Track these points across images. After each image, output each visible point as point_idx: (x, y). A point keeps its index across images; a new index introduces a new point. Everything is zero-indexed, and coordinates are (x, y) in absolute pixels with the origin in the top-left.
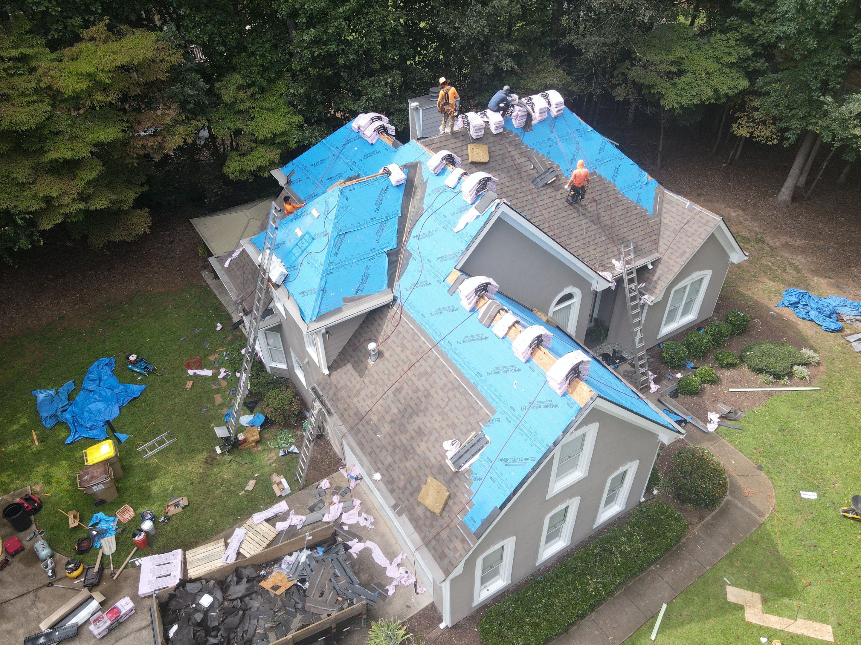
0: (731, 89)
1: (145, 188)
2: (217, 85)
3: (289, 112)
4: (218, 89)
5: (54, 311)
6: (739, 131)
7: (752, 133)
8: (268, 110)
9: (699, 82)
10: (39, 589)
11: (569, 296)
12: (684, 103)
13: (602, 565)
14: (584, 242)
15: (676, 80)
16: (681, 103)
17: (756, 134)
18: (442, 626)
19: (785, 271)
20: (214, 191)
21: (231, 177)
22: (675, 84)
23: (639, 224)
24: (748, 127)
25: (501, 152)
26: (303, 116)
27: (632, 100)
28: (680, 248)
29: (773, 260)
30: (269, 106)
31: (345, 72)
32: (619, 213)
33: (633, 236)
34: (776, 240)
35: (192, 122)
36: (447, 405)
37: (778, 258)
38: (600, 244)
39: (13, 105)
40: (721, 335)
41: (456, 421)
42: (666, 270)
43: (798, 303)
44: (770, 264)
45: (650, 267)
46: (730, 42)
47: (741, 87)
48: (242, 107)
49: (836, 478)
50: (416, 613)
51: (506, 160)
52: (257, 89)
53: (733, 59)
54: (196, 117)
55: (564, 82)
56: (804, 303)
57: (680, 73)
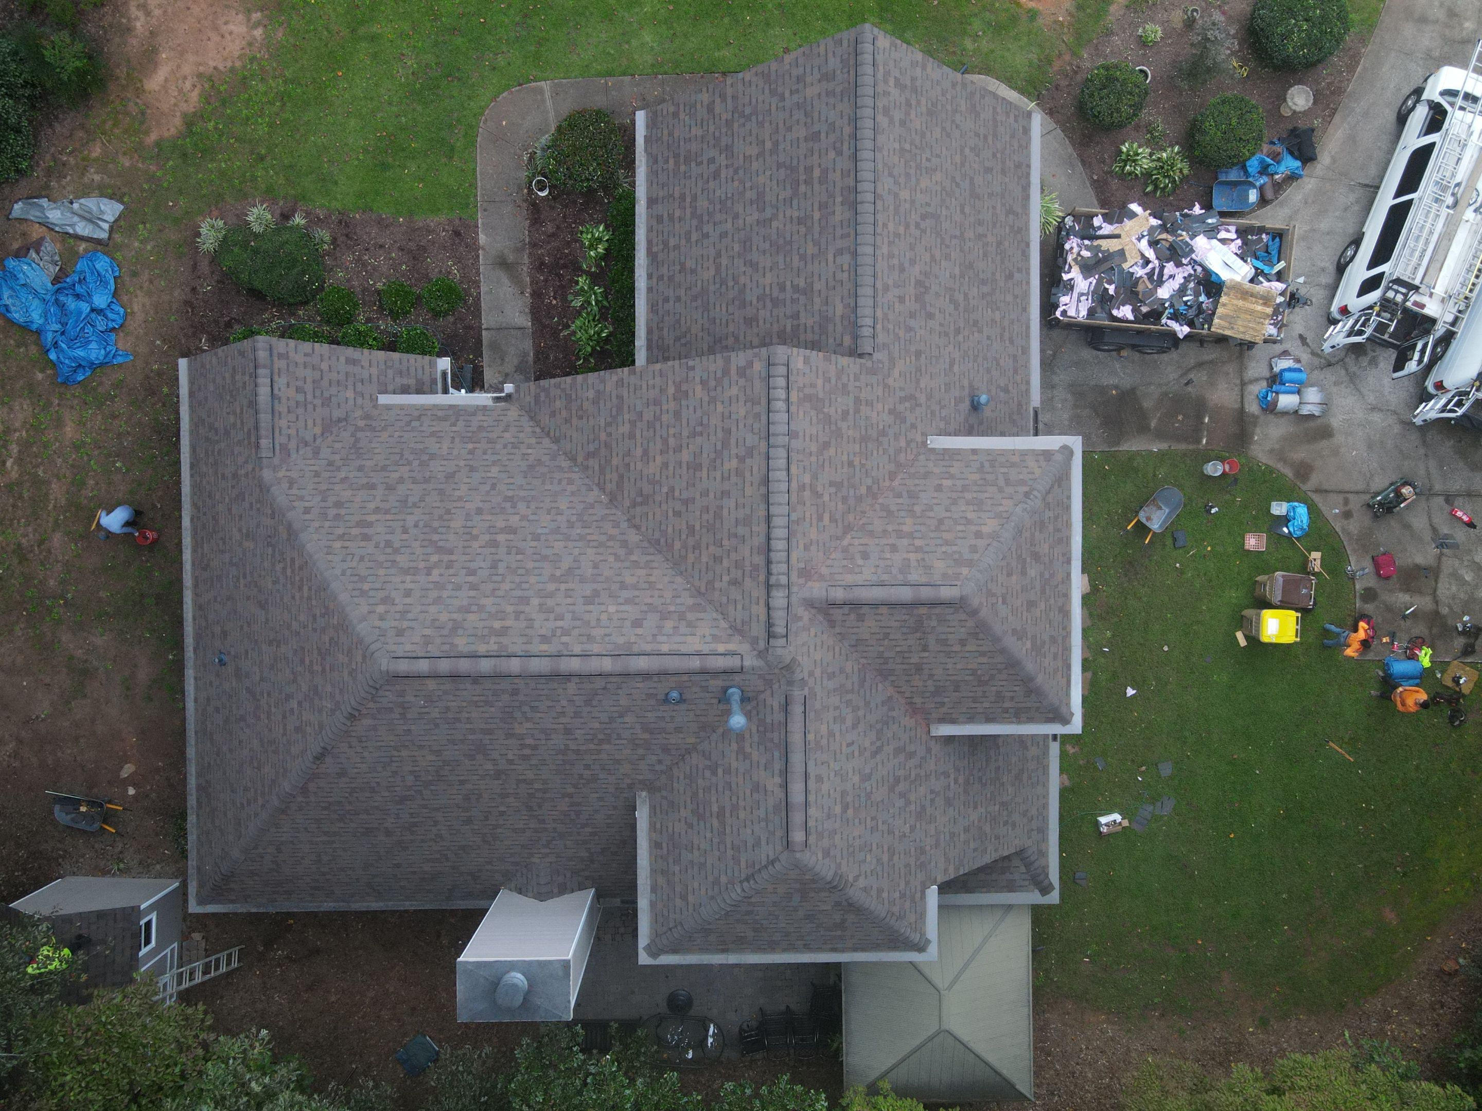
23: (376, 445)
28: (347, 373)
32: (405, 468)
33: (407, 434)
38: (484, 440)
42: (390, 373)
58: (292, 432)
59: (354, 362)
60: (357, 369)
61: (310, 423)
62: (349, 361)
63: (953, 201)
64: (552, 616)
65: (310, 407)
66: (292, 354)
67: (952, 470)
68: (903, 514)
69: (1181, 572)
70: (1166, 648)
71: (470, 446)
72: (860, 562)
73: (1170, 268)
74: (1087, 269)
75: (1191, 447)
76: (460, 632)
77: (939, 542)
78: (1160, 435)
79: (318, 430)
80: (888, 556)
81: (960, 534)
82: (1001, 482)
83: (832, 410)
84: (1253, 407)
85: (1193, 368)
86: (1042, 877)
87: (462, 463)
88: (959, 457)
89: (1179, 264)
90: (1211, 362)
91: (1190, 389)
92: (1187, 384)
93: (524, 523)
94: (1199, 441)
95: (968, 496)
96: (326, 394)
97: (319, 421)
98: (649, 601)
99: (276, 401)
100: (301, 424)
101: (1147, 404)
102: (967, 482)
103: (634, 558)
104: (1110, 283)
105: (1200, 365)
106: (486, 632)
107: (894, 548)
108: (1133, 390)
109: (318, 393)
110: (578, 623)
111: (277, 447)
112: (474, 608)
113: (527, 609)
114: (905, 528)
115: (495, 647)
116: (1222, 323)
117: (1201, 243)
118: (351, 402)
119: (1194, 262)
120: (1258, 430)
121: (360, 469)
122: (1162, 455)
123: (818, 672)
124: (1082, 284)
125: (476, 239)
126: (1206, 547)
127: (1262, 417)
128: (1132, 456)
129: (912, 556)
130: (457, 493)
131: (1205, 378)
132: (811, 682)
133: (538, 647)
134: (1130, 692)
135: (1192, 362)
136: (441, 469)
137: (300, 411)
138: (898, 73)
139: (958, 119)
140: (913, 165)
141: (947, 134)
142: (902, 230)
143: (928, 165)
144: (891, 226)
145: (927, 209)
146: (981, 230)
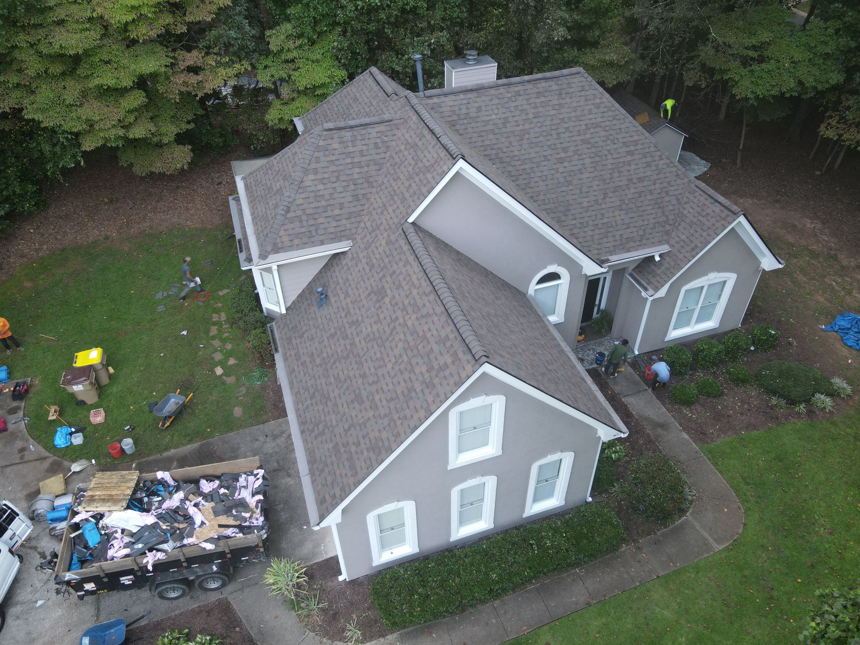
0: (822, 83)
1: (192, 126)
2: (268, 33)
3: (334, 66)
4: (268, 36)
5: (102, 231)
6: (827, 132)
7: (841, 135)
8: (313, 62)
9: (782, 71)
10: (7, 466)
11: (554, 276)
12: (759, 93)
13: (515, 554)
14: (581, 221)
15: (755, 67)
16: (756, 93)
17: (845, 137)
18: (341, 578)
19: (849, 293)
20: (261, 138)
21: (270, 124)
22: (752, 71)
23: (652, 211)
24: (837, 128)
25: (504, 116)
26: (347, 70)
27: (703, 86)
28: (692, 242)
29: (839, 280)
30: (315, 58)
31: (388, 28)
32: (630, 196)
33: (641, 223)
34: (852, 260)
35: (235, 65)
36: (364, 355)
37: (847, 279)
38: (600, 226)
39: (68, 31)
40: (738, 348)
41: (367, 371)
42: (672, 263)
43: (849, 329)
44: (834, 283)
45: (657, 259)
46: (828, 30)
47: (833, 82)
48: (290, 56)
49: (825, 521)
50: (321, 560)
51: (508, 125)
52: (306, 41)
53: (828, 50)
54: (240, 61)
55: (626, 59)
56: (856, 330)
57: (761, 60)
58: (695, 200)
60: (688, 248)
61: (691, 210)
63: (373, 370)
64: (520, 108)
67: (335, 224)
68: (360, 181)
70: (162, 355)
71: (605, 220)
72: (378, 140)
74: (243, 505)
76: (557, 93)
77: (337, 163)
78: (170, 460)
80: (364, 148)
81: (326, 170)
82: (304, 218)
87: (604, 206)
88: (331, 236)
93: (555, 167)
94: (138, 465)
95: (324, 203)
97: (688, 215)
98: (478, 124)
99: (713, 201)
100: (695, 206)
102: (325, 214)
103: (494, 152)
106: (546, 94)
107: (362, 154)
109: (698, 223)
110: (507, 106)
111: (697, 189)
112: (557, 107)
113: (533, 111)
114: (357, 170)
115: (539, 86)
117: (150, 522)
118: (680, 235)
121: (651, 193)
124: (245, 494)
125: (688, 434)
126: (134, 409)
128: (191, 441)
129: (351, 149)
130: (597, 183)
133: (520, 88)
136: (612, 200)
137: (699, 210)
138: (447, 372)
139: (386, 421)
140: (412, 344)
141: (392, 399)
142: (406, 302)
143: (400, 361)
144: (415, 292)
145: (392, 338)
146: (345, 386)
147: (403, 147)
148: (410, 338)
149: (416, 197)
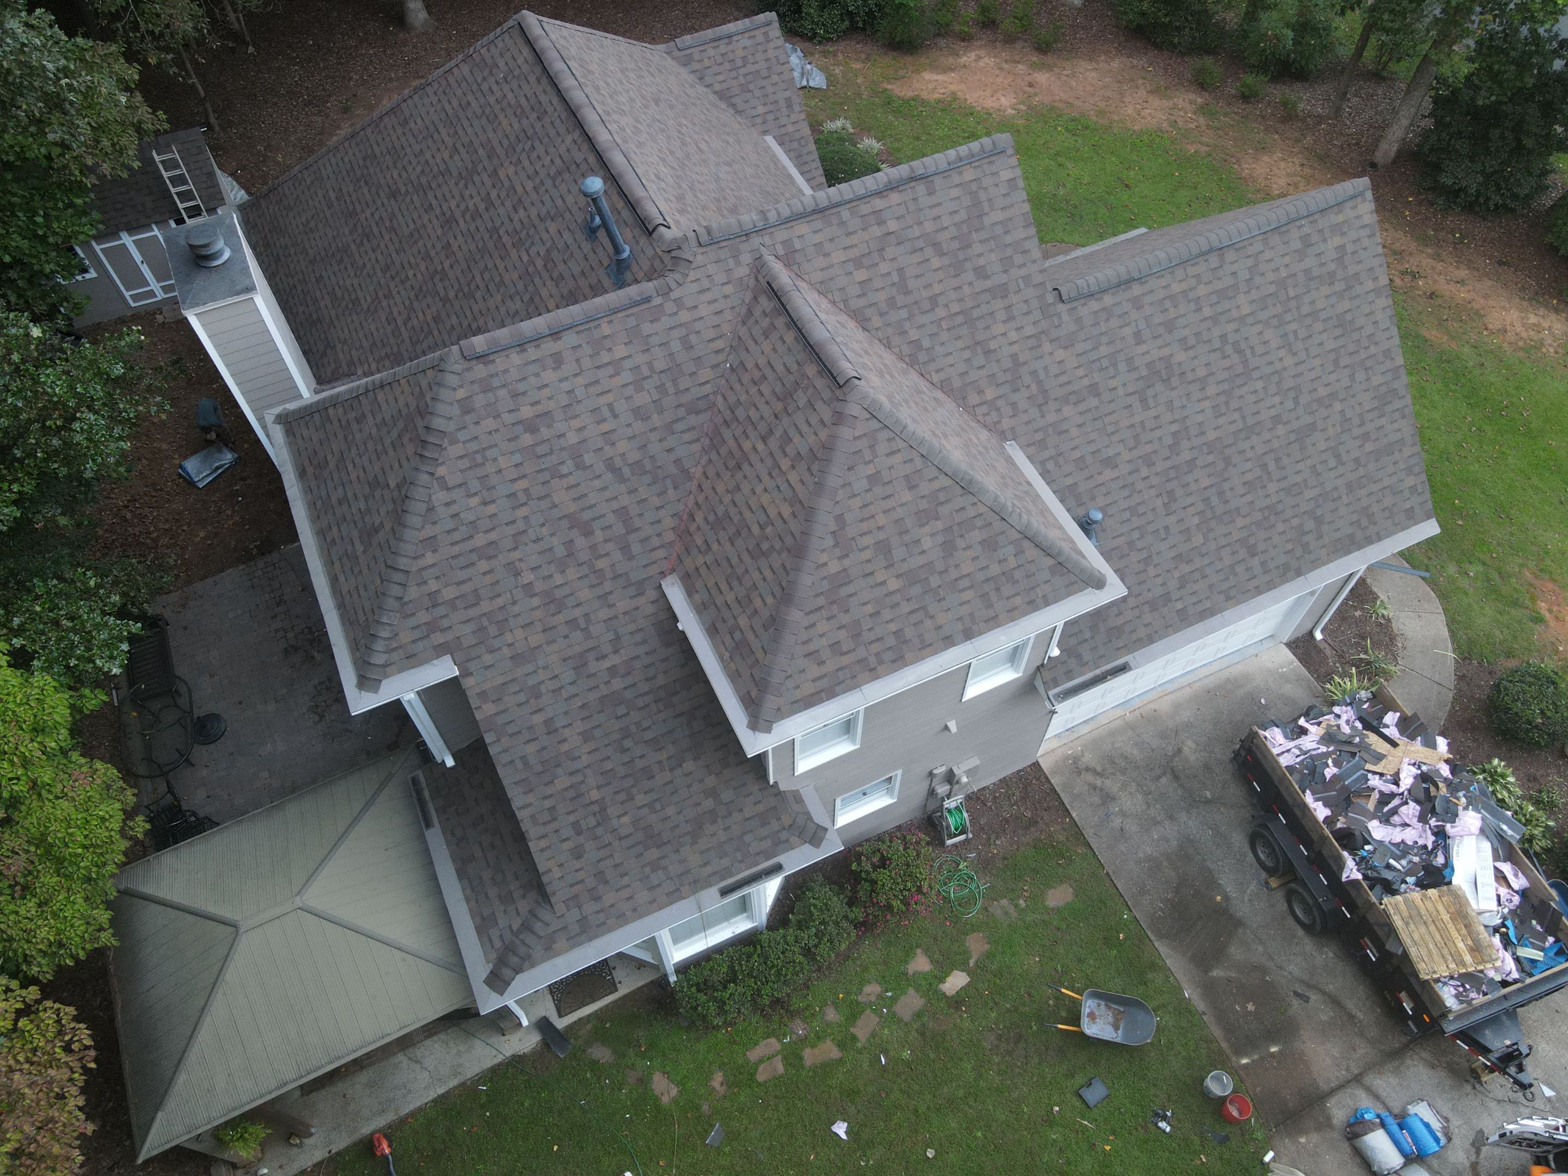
58: (707, 63)
59: (790, 106)
60: (785, 111)
61: (721, 78)
62: (788, 100)
63: (1277, 399)
65: (734, 74)
66: (772, 45)
69: (1049, 1120)
70: (930, 1153)
73: (1411, 810)
74: (1331, 738)
75: (1224, 1045)
78: (1209, 989)
79: (717, 87)
83: (978, 248)
84: (1339, 1110)
85: (1324, 993)
86: (514, 960)
89: (1423, 819)
90: (1351, 1017)
91: (1295, 1002)
92: (1296, 994)
94: (1239, 1053)
96: (751, 87)
97: (725, 86)
99: (726, 41)
100: (716, 69)
101: (1235, 951)
104: (1337, 764)
105: (1335, 1001)
108: (1239, 923)
109: (750, 78)
111: (689, 51)
116: (1403, 907)
117: (1470, 820)
118: (754, 113)
119: (1441, 834)
120: (1315, 1137)
122: (1183, 1009)
123: (684, 316)
124: (1311, 743)
126: (1107, 1142)
127: (1336, 1135)
128: (1156, 966)
131: (1324, 1018)
132: (670, 307)
134: (840, 1129)
135: (1330, 988)
137: (727, 66)
138: (1350, 248)
139: (1360, 376)
140: (1279, 309)
141: (1336, 362)
142: (1207, 311)
143: (1291, 337)
144: (1202, 290)
145: (1248, 352)
146: (1272, 466)
147: (861, 275)
148: (1264, 315)
149: (1018, 259)
